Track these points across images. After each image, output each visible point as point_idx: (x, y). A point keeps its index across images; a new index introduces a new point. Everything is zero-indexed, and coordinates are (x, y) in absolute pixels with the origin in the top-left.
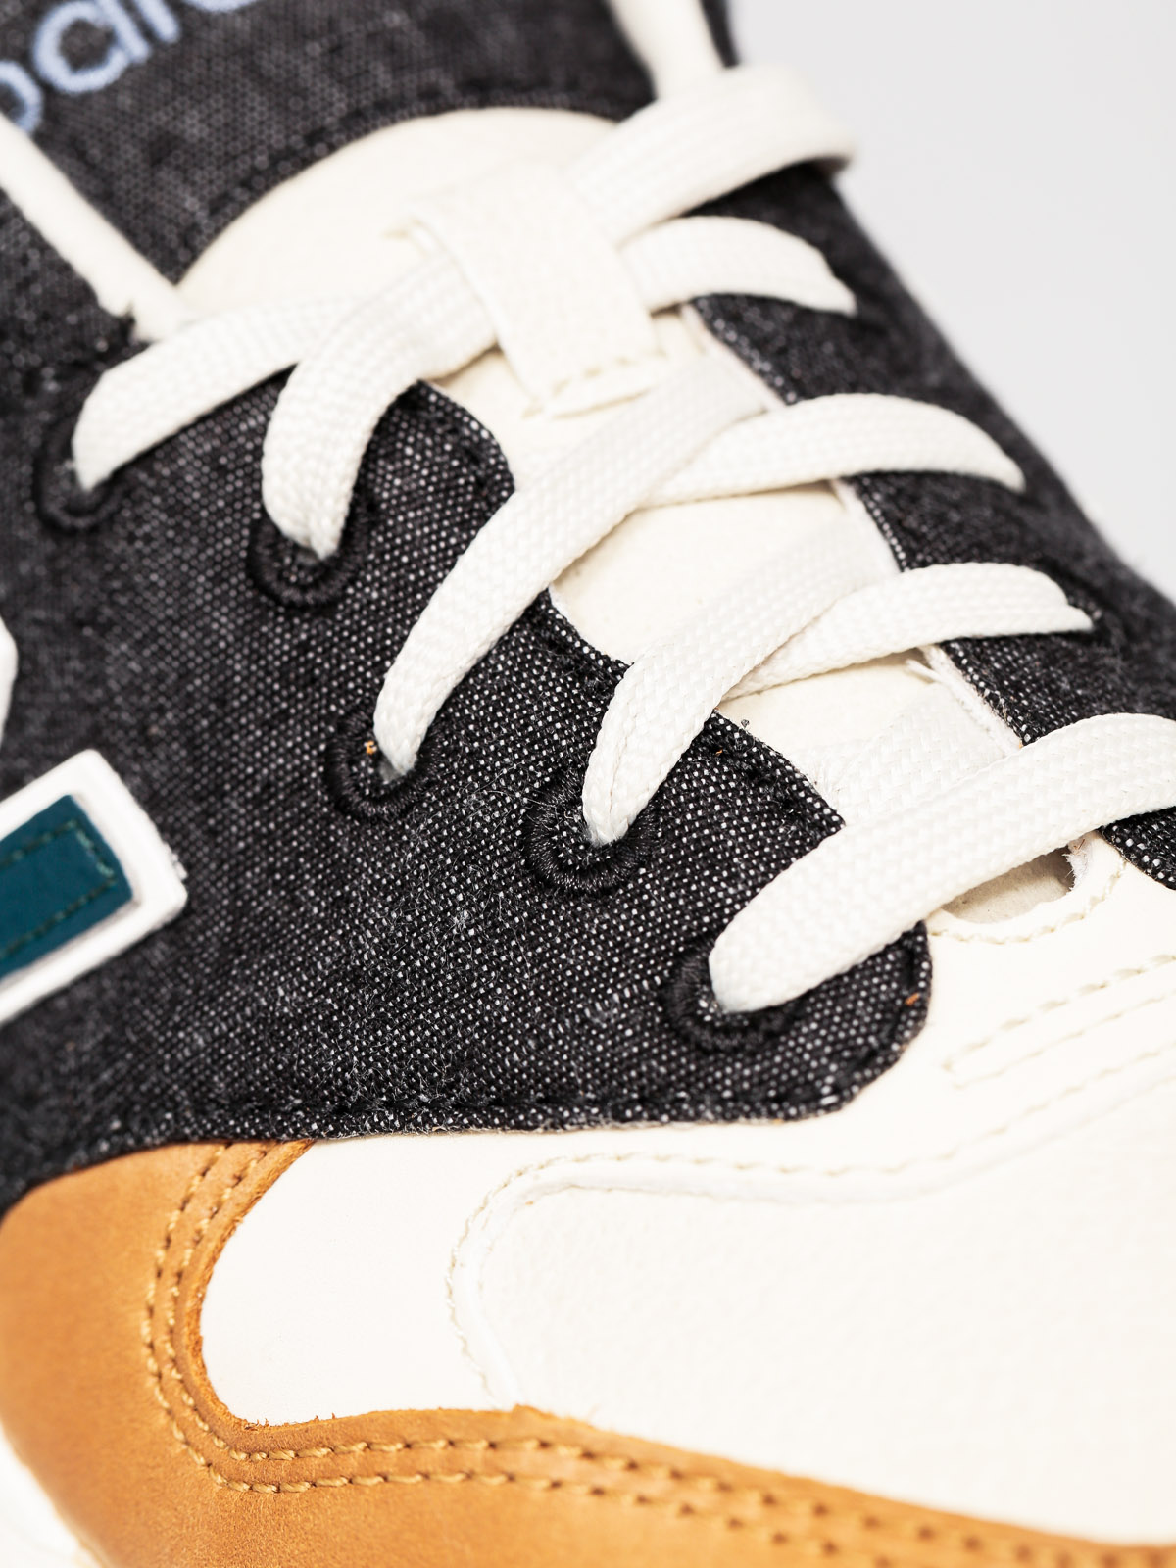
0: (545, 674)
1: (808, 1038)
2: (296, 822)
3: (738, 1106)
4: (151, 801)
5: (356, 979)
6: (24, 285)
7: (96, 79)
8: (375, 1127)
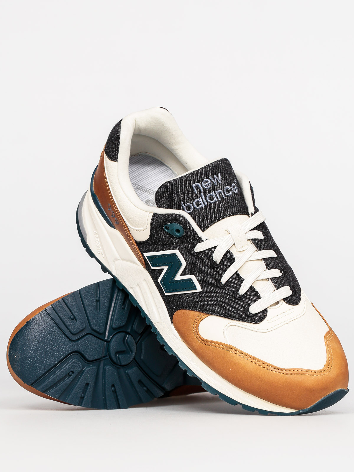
0: (236, 278)
1: (256, 317)
2: (213, 286)
3: (250, 322)
4: (198, 281)
5: (217, 302)
6: (191, 233)
7: (199, 207)
8: (217, 316)
